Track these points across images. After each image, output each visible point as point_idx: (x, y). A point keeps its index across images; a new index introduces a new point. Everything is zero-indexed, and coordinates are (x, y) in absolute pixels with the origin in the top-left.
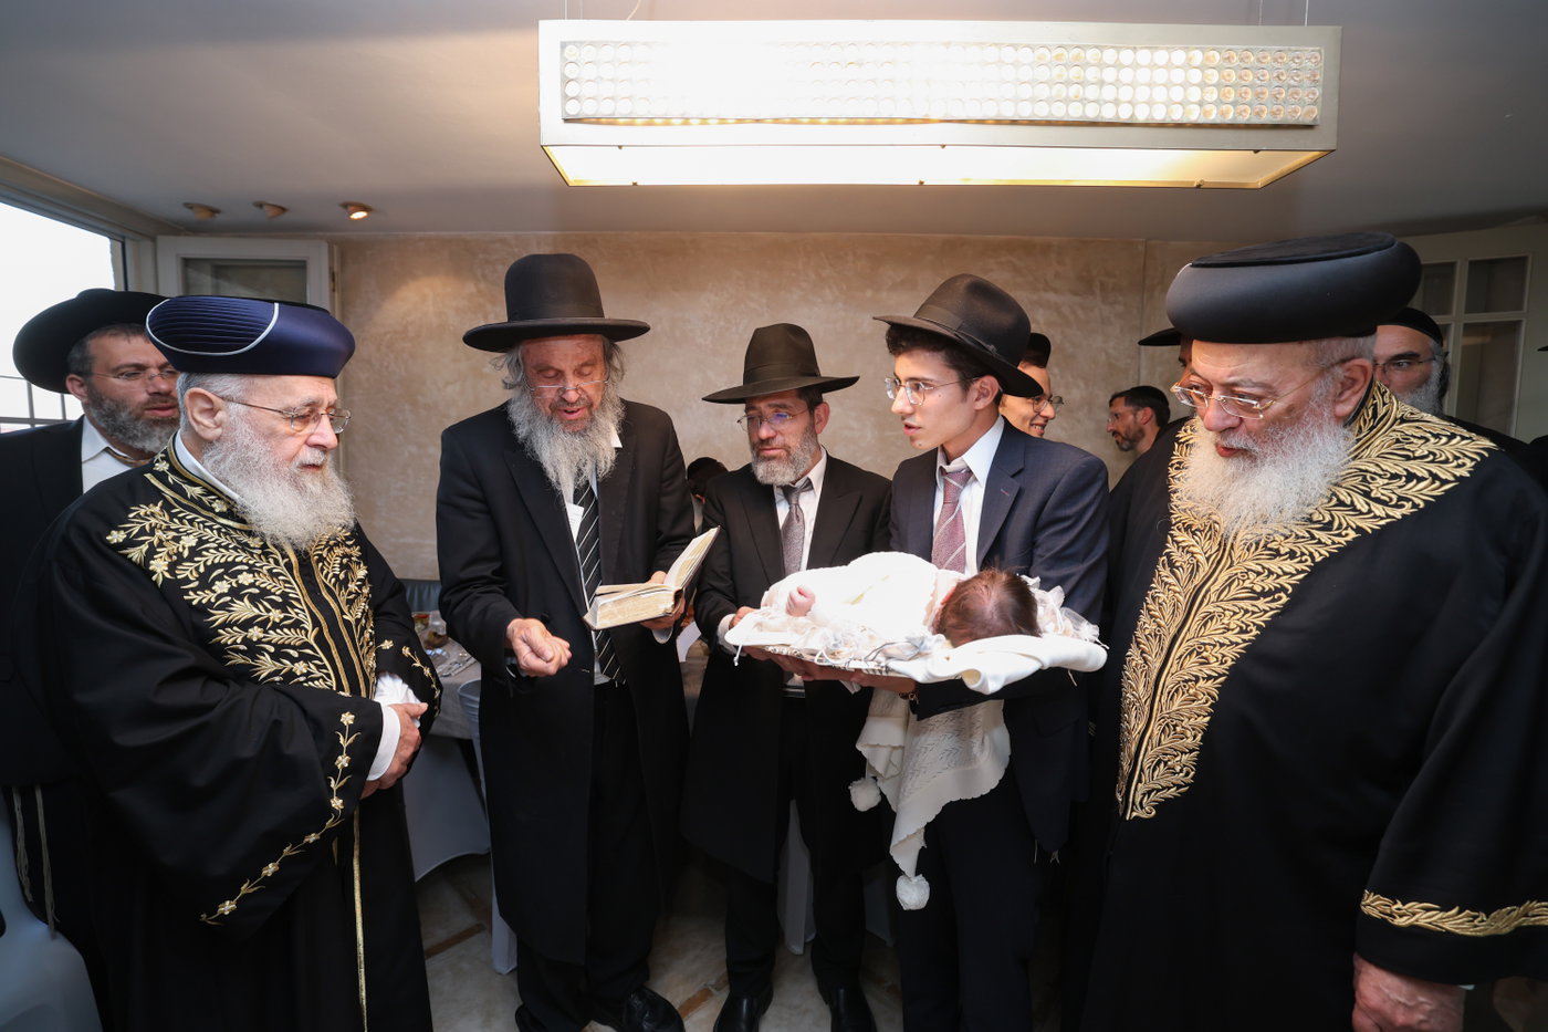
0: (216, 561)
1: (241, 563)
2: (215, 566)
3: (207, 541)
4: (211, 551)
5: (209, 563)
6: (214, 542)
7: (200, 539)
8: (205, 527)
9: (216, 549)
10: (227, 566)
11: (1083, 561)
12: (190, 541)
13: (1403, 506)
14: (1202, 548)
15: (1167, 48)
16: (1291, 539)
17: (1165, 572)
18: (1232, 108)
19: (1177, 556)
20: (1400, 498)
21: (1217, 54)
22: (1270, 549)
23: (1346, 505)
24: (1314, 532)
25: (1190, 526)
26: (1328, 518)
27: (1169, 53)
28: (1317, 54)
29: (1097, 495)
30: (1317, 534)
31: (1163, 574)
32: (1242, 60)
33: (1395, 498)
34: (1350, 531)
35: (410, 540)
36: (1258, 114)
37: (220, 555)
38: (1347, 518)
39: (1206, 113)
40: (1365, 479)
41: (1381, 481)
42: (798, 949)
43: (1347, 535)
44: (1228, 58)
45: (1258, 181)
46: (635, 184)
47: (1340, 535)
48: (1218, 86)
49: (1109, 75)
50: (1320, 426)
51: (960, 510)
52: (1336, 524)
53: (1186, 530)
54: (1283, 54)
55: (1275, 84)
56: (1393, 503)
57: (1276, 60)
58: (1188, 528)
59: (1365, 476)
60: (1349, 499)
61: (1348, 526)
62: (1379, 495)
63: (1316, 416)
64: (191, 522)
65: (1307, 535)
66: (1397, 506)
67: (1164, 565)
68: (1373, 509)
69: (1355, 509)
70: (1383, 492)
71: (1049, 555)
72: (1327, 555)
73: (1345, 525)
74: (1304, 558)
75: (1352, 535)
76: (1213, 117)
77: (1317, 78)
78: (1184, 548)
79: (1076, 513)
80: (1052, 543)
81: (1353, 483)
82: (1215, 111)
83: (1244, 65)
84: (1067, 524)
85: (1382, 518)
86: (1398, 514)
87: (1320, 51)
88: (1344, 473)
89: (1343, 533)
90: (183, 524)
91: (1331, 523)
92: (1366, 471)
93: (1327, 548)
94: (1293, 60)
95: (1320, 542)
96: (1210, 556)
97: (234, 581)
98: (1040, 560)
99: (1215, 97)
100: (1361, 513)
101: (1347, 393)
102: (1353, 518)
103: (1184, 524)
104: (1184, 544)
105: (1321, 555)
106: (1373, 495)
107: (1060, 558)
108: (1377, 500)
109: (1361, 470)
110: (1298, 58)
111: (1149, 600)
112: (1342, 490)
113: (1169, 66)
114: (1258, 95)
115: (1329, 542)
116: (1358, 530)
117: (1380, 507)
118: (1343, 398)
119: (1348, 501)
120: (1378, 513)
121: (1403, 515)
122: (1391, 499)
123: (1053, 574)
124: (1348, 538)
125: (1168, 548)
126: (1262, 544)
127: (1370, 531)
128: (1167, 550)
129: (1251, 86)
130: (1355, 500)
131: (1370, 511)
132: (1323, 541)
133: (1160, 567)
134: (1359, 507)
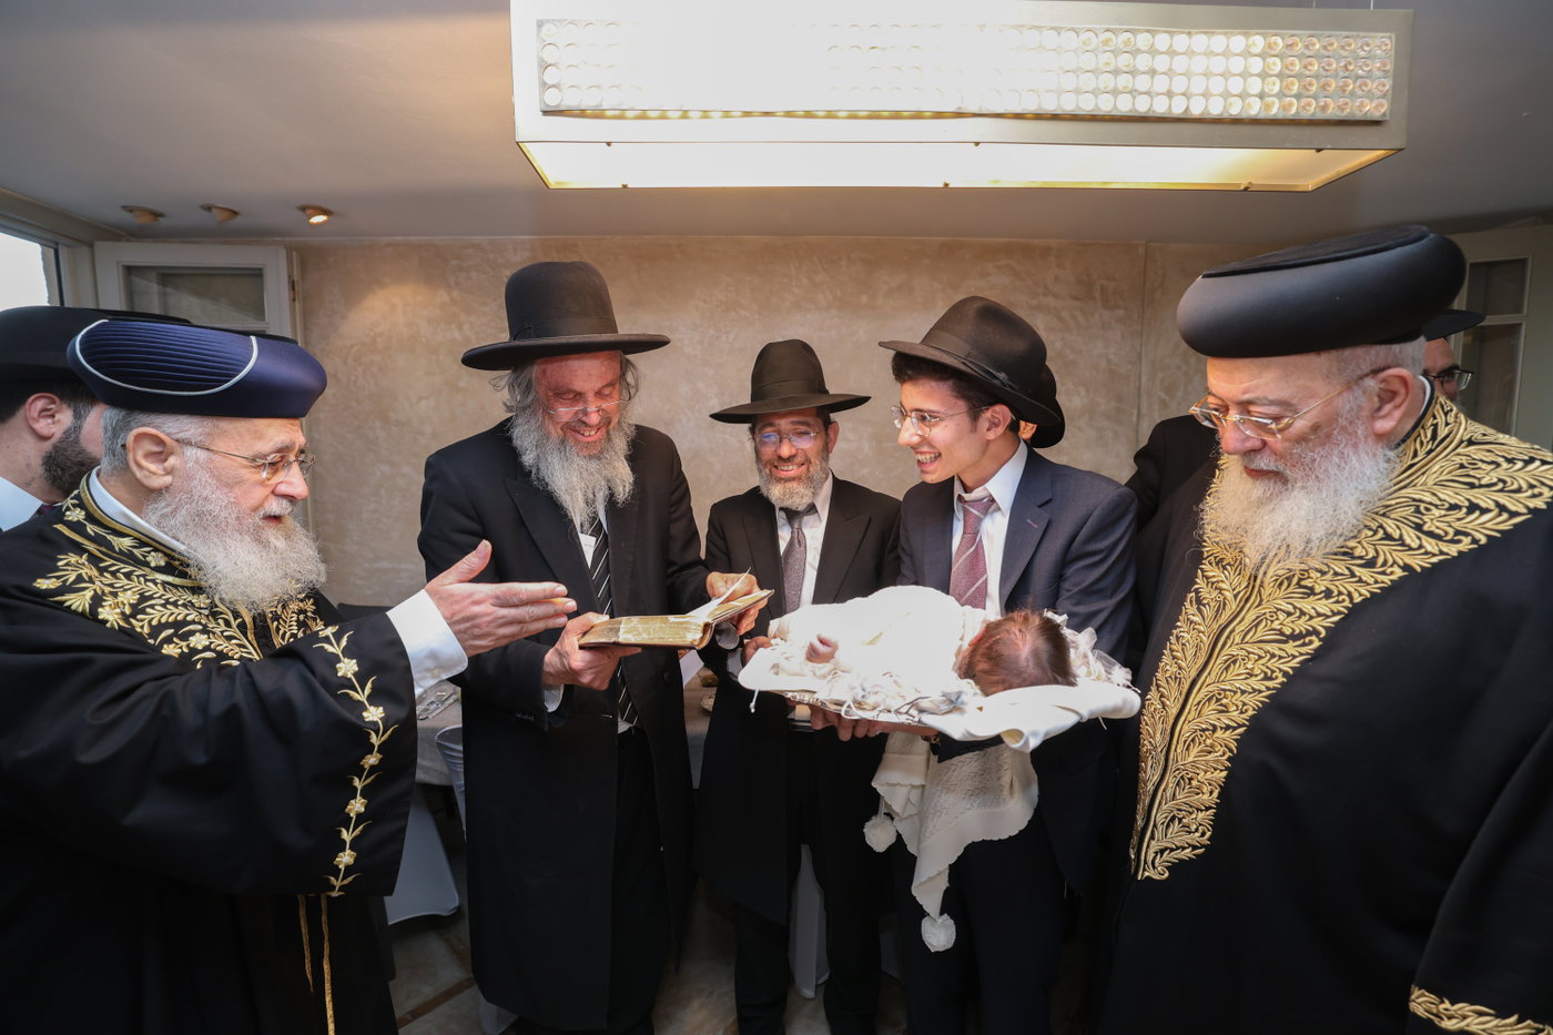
0: (163, 620)
1: (193, 622)
2: (162, 626)
3: (151, 598)
4: (158, 608)
5: (154, 623)
6: (160, 597)
7: (142, 595)
8: (146, 580)
9: (164, 606)
10: (177, 625)
11: (1111, 597)
12: (129, 597)
13: (1459, 541)
14: (1230, 583)
15: (1226, 34)
16: (1329, 576)
17: (1190, 608)
18: (1294, 100)
19: (1207, 593)
20: (1458, 532)
21: (1279, 40)
22: (1305, 587)
23: (1395, 540)
24: (1354, 568)
25: (1222, 560)
26: (1372, 554)
27: (1228, 39)
28: (1388, 42)
29: (1127, 528)
30: (1358, 571)
31: (1190, 612)
32: (1307, 47)
33: (1451, 531)
34: (1396, 569)
35: (386, 564)
36: (1324, 108)
37: (169, 612)
38: (1394, 554)
39: (1268, 107)
40: (1418, 511)
41: (1436, 512)
42: (809, 993)
43: (1392, 573)
44: (1291, 45)
45: (1310, 184)
46: (625, 186)
47: (1384, 573)
48: (1280, 75)
49: (1161, 63)
50: (1355, 446)
51: (981, 540)
52: (1380, 561)
53: (1217, 564)
54: (1351, 40)
55: (1342, 74)
56: (1449, 538)
57: (1343, 48)
58: (1219, 562)
59: (1418, 506)
60: (1398, 532)
61: (1395, 562)
62: (1433, 529)
63: (1349, 434)
64: (128, 576)
65: (1347, 572)
66: (1452, 541)
67: (1191, 602)
68: (1425, 544)
69: (1403, 544)
70: (1438, 524)
71: (1077, 589)
72: (1368, 595)
73: (1390, 562)
74: (1341, 598)
75: (1399, 573)
76: (1275, 111)
77: (1388, 67)
78: (1213, 583)
79: (1107, 547)
80: (1079, 577)
81: (1403, 514)
82: (1277, 105)
83: (1308, 53)
84: (1097, 558)
85: (1434, 555)
86: (1453, 550)
87: (1390, 38)
88: (1393, 502)
89: (1389, 571)
90: (117, 578)
91: (1375, 559)
92: (1420, 501)
93: (1368, 588)
94: (1361, 47)
95: (1360, 581)
96: (1239, 592)
97: (184, 644)
98: (1068, 594)
99: (1276, 89)
100: (1411, 549)
101: (1388, 407)
102: (1400, 554)
103: (1215, 558)
104: (1214, 580)
105: (1361, 595)
106: (1426, 528)
107: (1089, 592)
108: (1431, 534)
109: (1414, 500)
110: (1368, 45)
111: (1173, 639)
112: (1389, 521)
113: (1227, 53)
114: (1324, 87)
115: (1371, 581)
116: (1406, 567)
117: (1433, 541)
118: (1382, 413)
119: (1396, 535)
120: (1429, 548)
121: (1460, 553)
122: (1446, 533)
123: (1082, 609)
124: (1394, 577)
125: (1196, 583)
126: (1295, 580)
127: (1419, 570)
128: (1196, 586)
129: (1316, 76)
130: (1404, 532)
131: (1421, 547)
132: (1364, 579)
133: (1187, 604)
134: (1408, 541)
